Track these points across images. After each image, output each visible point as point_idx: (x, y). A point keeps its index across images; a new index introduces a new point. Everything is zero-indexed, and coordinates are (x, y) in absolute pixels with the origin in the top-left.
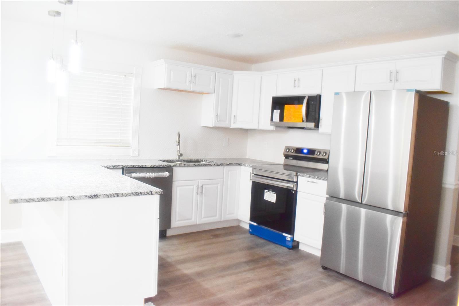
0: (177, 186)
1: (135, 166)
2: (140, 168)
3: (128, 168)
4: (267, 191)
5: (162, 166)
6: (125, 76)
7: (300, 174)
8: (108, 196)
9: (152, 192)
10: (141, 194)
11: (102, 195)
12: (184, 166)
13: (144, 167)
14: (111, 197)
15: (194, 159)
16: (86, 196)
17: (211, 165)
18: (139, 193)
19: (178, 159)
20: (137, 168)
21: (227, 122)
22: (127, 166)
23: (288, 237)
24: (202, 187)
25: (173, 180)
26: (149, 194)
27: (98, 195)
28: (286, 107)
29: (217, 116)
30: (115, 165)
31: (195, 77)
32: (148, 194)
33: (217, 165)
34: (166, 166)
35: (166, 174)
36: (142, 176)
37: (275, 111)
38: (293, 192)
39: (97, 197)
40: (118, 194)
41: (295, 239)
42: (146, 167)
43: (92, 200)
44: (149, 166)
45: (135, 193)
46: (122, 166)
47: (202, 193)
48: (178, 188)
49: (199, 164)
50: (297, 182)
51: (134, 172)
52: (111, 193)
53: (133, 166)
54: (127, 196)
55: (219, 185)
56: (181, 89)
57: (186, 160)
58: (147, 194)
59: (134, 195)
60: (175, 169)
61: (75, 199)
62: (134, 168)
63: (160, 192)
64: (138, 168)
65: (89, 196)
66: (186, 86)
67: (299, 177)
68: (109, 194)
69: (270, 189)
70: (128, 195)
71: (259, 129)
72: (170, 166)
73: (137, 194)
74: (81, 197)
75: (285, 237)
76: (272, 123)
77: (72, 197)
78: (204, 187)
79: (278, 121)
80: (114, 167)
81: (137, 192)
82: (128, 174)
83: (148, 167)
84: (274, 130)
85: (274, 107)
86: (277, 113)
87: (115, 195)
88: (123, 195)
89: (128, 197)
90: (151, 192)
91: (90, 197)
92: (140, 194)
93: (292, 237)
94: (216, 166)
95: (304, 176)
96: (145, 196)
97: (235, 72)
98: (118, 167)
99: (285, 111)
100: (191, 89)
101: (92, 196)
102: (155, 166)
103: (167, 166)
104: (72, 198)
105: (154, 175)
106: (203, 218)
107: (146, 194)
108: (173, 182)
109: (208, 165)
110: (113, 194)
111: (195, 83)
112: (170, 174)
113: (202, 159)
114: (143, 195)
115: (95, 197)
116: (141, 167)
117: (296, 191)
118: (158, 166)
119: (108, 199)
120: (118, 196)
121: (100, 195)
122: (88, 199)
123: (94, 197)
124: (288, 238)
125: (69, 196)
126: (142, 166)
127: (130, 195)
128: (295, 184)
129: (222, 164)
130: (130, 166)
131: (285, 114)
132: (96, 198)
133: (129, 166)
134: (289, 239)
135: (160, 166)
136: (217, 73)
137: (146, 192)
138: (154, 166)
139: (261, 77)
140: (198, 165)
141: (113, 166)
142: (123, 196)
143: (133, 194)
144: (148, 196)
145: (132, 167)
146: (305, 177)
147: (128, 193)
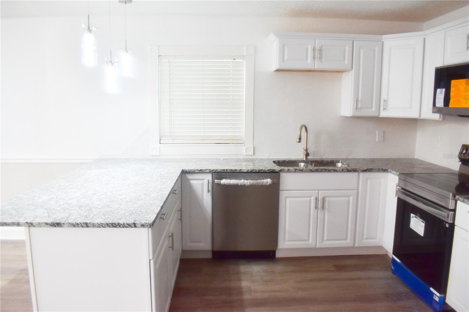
0: (286, 197)
1: (227, 170)
2: (232, 172)
3: (218, 172)
4: (414, 216)
5: (262, 171)
6: (234, 59)
7: (459, 197)
8: (75, 225)
9: (136, 225)
10: (120, 225)
11: (67, 223)
12: (295, 172)
13: (238, 171)
14: (78, 227)
15: (326, 160)
16: (47, 224)
17: (338, 170)
18: (117, 224)
19: (304, 159)
20: (228, 172)
21: (374, 109)
22: (216, 170)
23: (437, 295)
24: (324, 199)
25: (280, 189)
26: (132, 227)
27: (61, 223)
28: (454, 83)
29: (357, 101)
30: (201, 169)
31: (320, 50)
32: (130, 227)
33: (347, 170)
34: (268, 171)
35: (268, 181)
36: (234, 183)
37: (439, 90)
38: (447, 226)
39: (60, 225)
40: (87, 223)
41: (448, 301)
42: (240, 171)
43: (54, 228)
44: (246, 171)
45: (110, 224)
46: (210, 170)
47: (323, 207)
48: (288, 200)
49: (318, 169)
50: (454, 210)
51: (226, 178)
52: (78, 222)
53: (224, 170)
54: (100, 227)
55: (351, 198)
56: (309, 69)
57: (315, 161)
58: (128, 226)
59: (110, 227)
60: (282, 175)
61: (34, 226)
62: (225, 172)
63: (147, 224)
64: (230, 172)
65: (51, 224)
66: (309, 64)
67: (458, 202)
68: (76, 223)
69: (417, 214)
70: (101, 225)
71: (421, 118)
72: (275, 170)
73: (114, 225)
74: (41, 224)
75: (433, 294)
76: (434, 110)
77: (30, 223)
78: (327, 199)
79: (443, 106)
80: (200, 172)
81: (113, 223)
82: (217, 180)
83: (244, 172)
84: (441, 120)
85: (438, 85)
86: (441, 93)
87: (84, 225)
88: (94, 225)
89: (102, 229)
90: (134, 224)
91: (52, 226)
92: (118, 226)
93: (441, 297)
94: (345, 172)
95: (464, 203)
96: (125, 229)
97: (384, 37)
98: (205, 172)
99: (452, 89)
100: (315, 68)
101: (55, 224)
102: (253, 170)
103: (271, 171)
104: (30, 225)
105: (250, 183)
106: (326, 240)
107: (126, 226)
108: (280, 192)
109: (332, 171)
110: (80, 223)
111: (320, 58)
112: (273, 181)
113: (338, 160)
114: (123, 227)
115: (58, 226)
116: (234, 172)
117: (452, 226)
118: (258, 171)
119: (74, 228)
120: (87, 226)
121: (64, 224)
122: (50, 227)
123: (56, 225)
124: (436, 297)
125: (27, 223)
126: (236, 170)
127: (104, 226)
128: (452, 213)
129: (356, 169)
130: (220, 170)
131: (452, 94)
132: (60, 227)
133: (218, 171)
134: (437, 299)
135: (260, 171)
136: (355, 42)
137: (127, 224)
138: (251, 171)
139: (425, 39)
140: (316, 170)
141: (199, 170)
142: (94, 227)
143: (107, 224)
144: (130, 229)
145: (222, 171)
146: (466, 203)
147: (101, 223)
